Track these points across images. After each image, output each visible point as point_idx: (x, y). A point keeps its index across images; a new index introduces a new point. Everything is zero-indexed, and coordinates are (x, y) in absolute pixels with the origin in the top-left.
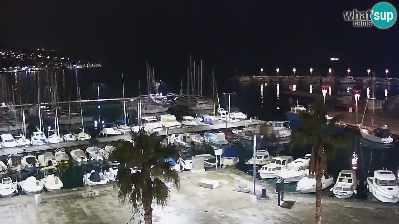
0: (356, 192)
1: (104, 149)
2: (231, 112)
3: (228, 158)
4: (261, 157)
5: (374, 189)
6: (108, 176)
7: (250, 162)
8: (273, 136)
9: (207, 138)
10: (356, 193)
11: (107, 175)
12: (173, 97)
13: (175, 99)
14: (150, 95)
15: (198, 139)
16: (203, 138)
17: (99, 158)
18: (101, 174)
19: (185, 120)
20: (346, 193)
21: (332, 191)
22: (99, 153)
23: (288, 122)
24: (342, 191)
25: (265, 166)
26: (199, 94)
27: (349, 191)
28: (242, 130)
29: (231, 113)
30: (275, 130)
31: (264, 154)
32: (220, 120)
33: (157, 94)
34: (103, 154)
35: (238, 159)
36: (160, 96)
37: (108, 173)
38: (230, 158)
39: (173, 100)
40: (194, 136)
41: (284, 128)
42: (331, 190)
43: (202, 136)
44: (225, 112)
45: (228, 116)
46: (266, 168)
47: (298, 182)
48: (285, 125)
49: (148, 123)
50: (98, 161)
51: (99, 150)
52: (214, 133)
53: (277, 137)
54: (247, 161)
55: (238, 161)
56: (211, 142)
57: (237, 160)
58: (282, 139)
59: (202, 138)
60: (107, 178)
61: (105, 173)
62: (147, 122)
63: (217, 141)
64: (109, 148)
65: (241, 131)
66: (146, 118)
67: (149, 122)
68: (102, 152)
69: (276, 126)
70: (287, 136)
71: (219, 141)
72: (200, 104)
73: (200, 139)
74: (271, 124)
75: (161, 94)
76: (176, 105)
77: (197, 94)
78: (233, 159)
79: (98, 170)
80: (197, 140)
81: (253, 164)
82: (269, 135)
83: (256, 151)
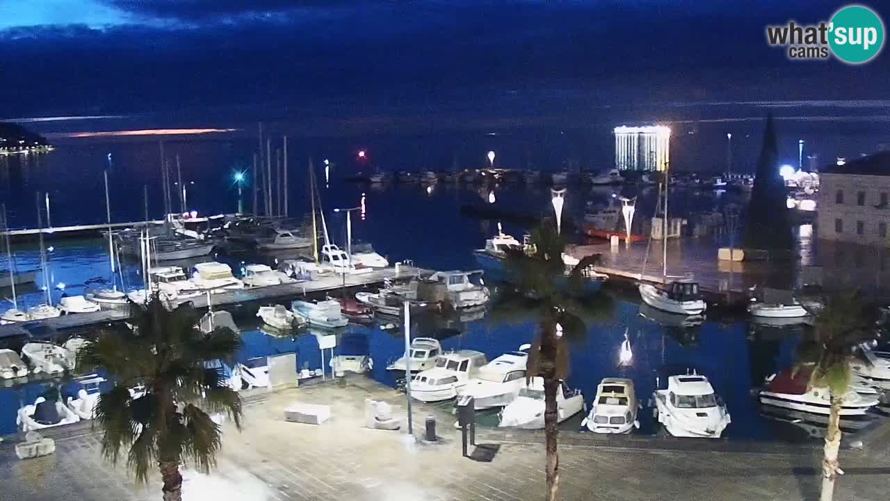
0: (637, 425)
1: (64, 348)
2: (352, 253)
3: (347, 359)
4: (423, 353)
5: (668, 415)
6: (77, 410)
7: (399, 365)
8: (447, 304)
9: (300, 313)
10: (638, 427)
11: (74, 408)
12: (220, 222)
13: (226, 226)
14: (169, 215)
15: (282, 318)
16: (292, 313)
17: (53, 368)
18: (60, 405)
19: (249, 273)
20: (618, 428)
21: (586, 425)
22: (54, 356)
23: (480, 273)
24: (608, 425)
25: (421, 375)
26: (281, 214)
27: (623, 423)
28: (379, 292)
29: (354, 256)
30: (451, 292)
31: (428, 347)
32: (329, 271)
33: (184, 215)
34: (63, 359)
35: (370, 360)
36: (191, 217)
37: (76, 403)
38: (353, 359)
39: (222, 228)
40: (271, 310)
41: (470, 286)
42: (583, 424)
43: (289, 308)
44: (339, 253)
45: (347, 262)
46: (424, 379)
47: (504, 407)
48: (472, 279)
49: (166, 282)
50: (52, 374)
51: (54, 348)
52: (316, 303)
53: (455, 306)
54: (392, 364)
55: (370, 365)
56: (310, 323)
57: (369, 362)
58: (465, 310)
59: (289, 313)
60: (75, 414)
61: (68, 402)
62: (163, 280)
63: (325, 319)
64: (76, 344)
65: (376, 296)
66: (161, 271)
67: (167, 280)
68: (61, 355)
69: (452, 282)
70: (478, 303)
71: (328, 320)
72: (282, 236)
73: (285, 317)
74: (441, 279)
75: (194, 214)
76: (228, 240)
77: (275, 212)
78: (359, 359)
79: (51, 396)
80: (280, 319)
81: (405, 369)
82: (437, 303)
83: (411, 342)
